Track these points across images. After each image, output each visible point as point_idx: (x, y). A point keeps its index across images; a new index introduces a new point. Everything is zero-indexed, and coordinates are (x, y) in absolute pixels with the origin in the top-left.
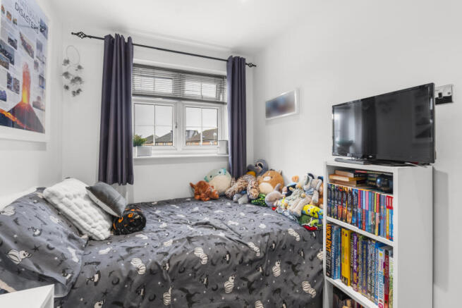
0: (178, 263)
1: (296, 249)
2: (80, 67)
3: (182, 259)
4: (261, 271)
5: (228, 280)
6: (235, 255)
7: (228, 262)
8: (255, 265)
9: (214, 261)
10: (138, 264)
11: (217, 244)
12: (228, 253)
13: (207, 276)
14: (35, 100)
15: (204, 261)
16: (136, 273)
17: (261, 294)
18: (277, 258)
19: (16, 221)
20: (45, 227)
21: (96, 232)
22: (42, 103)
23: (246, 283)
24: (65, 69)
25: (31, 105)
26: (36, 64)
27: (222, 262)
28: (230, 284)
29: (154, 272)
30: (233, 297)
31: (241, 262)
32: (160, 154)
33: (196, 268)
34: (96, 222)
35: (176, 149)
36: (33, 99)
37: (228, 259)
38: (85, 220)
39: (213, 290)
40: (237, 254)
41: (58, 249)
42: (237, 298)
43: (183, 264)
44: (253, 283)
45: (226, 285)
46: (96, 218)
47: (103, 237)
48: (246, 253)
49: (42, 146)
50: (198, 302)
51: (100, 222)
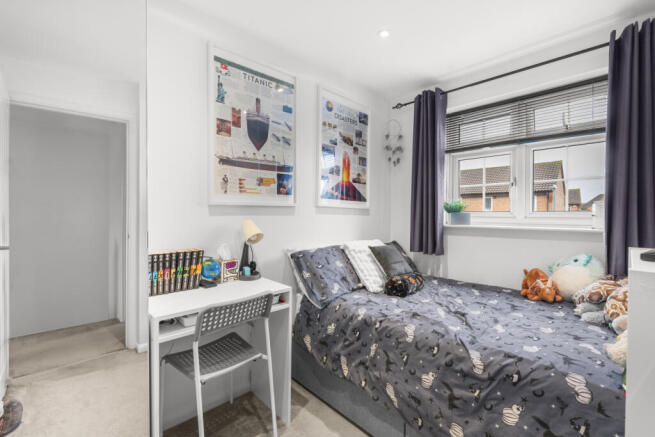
0: (387, 327)
1: (570, 413)
2: (400, 137)
3: (391, 326)
4: (476, 394)
5: (428, 373)
6: (444, 353)
7: (434, 355)
8: (469, 381)
9: (420, 346)
10: (362, 312)
11: (435, 332)
12: (438, 346)
13: (408, 355)
14: (355, 177)
15: (410, 339)
16: (356, 317)
17: (467, 422)
18: (519, 400)
19: (312, 256)
20: (326, 265)
21: (367, 284)
22: (362, 178)
23: (448, 392)
24: (386, 143)
25: (351, 181)
26: (356, 150)
27: (427, 351)
28: (428, 379)
29: (367, 323)
30: (428, 395)
31: (449, 365)
32: (497, 223)
33: (400, 340)
34: (370, 276)
35: (514, 217)
36: (353, 176)
37: (435, 352)
38: (362, 271)
39: (410, 371)
40: (448, 354)
41: (326, 280)
42: (431, 400)
43: (391, 330)
44: (458, 399)
45: (424, 377)
46: (372, 273)
47: (371, 290)
48: (461, 359)
49: (366, 212)
50: (394, 373)
51: (374, 278)
